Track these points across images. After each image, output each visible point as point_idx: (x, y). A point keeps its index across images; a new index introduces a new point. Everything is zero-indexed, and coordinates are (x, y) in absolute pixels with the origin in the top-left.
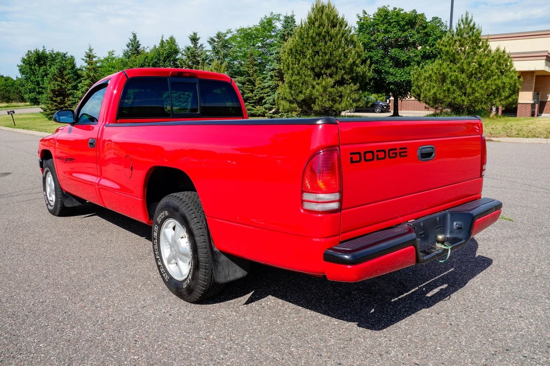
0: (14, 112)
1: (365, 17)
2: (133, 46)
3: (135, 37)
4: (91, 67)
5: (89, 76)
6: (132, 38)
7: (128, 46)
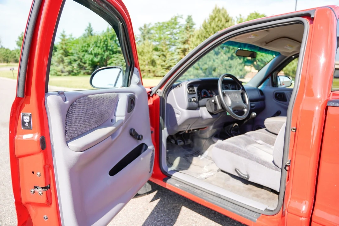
0: (14, 69)
1: (241, 18)
2: (89, 31)
3: (90, 25)
4: (63, 42)
5: (62, 48)
6: (88, 25)
7: (86, 30)
